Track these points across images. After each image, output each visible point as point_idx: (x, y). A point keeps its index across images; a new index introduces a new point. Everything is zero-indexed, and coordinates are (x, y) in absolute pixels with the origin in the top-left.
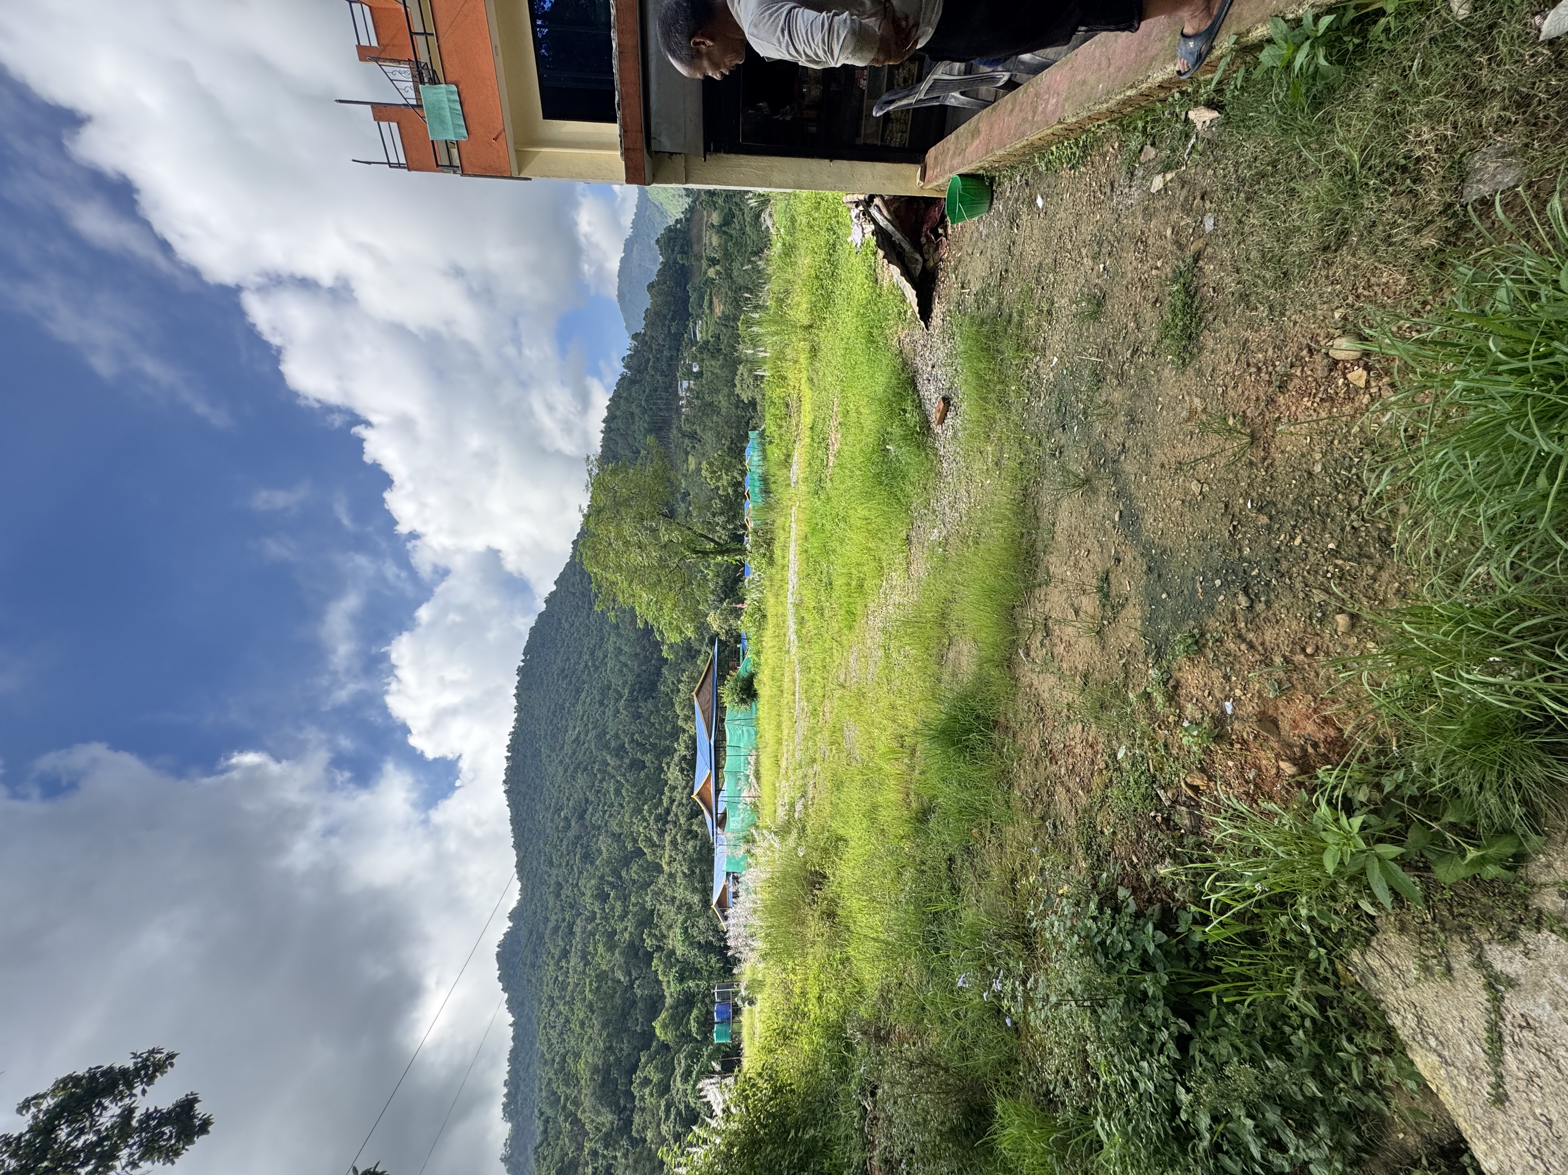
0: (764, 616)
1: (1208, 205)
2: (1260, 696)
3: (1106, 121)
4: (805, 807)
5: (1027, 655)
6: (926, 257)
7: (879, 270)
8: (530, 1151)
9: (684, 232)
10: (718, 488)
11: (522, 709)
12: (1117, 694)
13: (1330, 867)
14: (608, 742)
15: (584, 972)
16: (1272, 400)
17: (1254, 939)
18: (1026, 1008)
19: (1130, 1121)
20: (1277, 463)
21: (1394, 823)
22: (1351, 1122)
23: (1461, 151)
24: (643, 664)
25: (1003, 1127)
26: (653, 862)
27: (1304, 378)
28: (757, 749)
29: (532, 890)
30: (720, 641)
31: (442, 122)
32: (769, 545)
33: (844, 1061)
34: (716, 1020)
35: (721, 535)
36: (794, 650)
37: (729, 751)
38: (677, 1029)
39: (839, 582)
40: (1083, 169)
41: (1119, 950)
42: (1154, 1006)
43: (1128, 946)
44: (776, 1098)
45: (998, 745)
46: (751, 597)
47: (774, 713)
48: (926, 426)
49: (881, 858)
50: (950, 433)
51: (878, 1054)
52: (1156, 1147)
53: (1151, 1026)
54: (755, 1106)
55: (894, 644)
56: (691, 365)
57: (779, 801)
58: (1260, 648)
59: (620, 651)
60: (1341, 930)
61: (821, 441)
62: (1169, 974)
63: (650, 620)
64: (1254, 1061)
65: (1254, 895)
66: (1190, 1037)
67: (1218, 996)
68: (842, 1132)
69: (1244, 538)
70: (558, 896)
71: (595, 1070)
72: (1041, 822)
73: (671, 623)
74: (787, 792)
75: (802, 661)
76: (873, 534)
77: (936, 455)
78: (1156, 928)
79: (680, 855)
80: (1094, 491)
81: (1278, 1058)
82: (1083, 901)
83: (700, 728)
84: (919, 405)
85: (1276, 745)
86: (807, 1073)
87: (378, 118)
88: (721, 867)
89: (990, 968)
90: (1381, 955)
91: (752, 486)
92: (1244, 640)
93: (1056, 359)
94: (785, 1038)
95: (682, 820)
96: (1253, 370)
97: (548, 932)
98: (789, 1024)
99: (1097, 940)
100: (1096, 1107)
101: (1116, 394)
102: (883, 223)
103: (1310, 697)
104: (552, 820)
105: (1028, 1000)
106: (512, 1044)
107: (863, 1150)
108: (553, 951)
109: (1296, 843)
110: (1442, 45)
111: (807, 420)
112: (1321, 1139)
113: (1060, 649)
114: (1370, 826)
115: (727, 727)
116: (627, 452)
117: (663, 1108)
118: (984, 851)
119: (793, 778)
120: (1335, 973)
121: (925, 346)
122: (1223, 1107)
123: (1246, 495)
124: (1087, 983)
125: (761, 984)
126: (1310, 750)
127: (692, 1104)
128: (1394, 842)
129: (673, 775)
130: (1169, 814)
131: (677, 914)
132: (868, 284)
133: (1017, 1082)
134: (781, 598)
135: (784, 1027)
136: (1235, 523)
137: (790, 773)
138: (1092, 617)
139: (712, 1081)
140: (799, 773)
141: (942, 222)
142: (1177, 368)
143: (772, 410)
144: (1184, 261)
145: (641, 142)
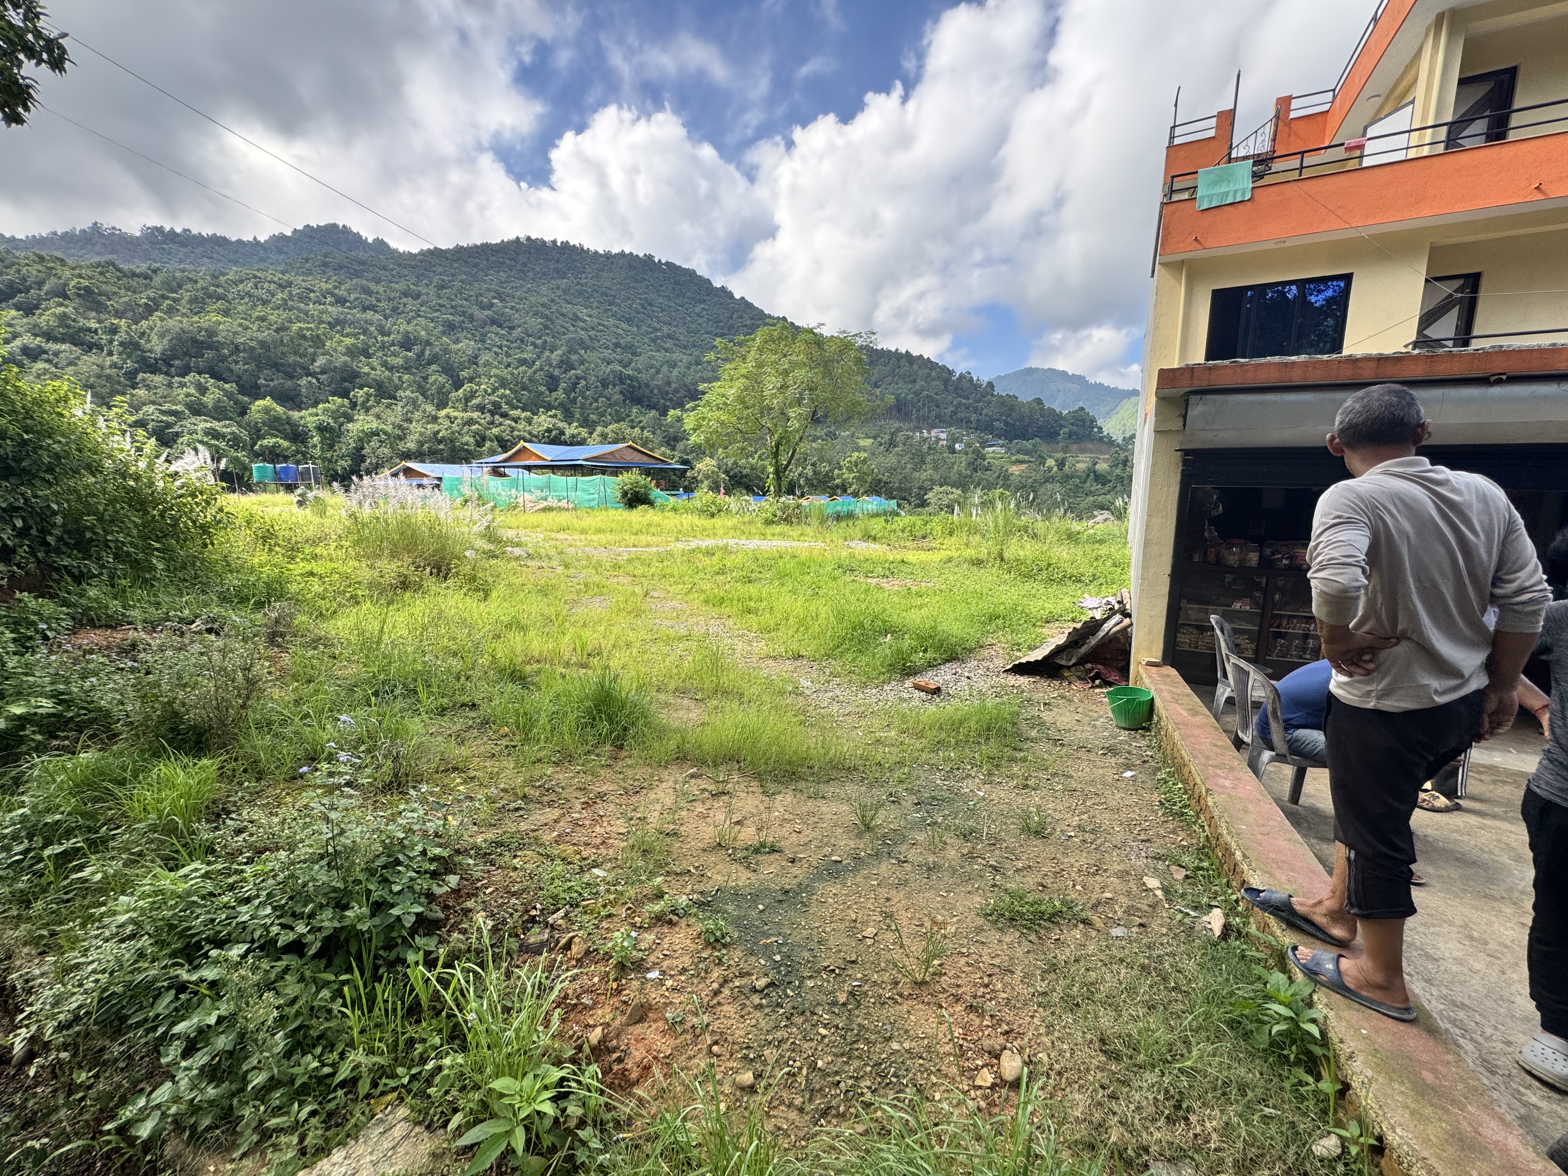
0: (713, 515)
1: (1135, 929)
2: (666, 1005)
3: (1208, 833)
4: (517, 559)
5: (692, 776)
6: (1073, 669)
7: (1057, 624)
8: (108, 257)
9: (1089, 435)
10: (840, 468)
11: (608, 259)
12: (659, 865)
13: (498, 1084)
14: (576, 352)
15: (321, 322)
16: (958, 1000)
17: (414, 1012)
18: (319, 787)
19: (203, 898)
20: (898, 1007)
21: (547, 1141)
22: (222, 1119)
23: (1196, 1156)
24: (659, 390)
25: (184, 768)
26: (448, 399)
27: (981, 1028)
28: (575, 509)
29: (410, 266)
30: (685, 471)
31: (1215, 183)
32: (785, 520)
33: (244, 600)
34: (278, 466)
35: (794, 473)
36: (680, 546)
37: (572, 480)
38: (264, 423)
39: (752, 590)
40: (1160, 813)
41: (391, 879)
42: (333, 918)
43: (396, 888)
44: (195, 527)
45: (597, 751)
46: (732, 502)
47: (614, 527)
48: (909, 672)
49: (469, 635)
50: (905, 695)
51: (255, 636)
52: (176, 927)
53: (311, 916)
54: (185, 505)
55: (694, 645)
56: (961, 441)
57: (522, 532)
58: (715, 1002)
59: (673, 365)
60: (429, 1097)
61: (890, 572)
62: (369, 931)
63: (706, 397)
64: (282, 1020)
65: (461, 1011)
66: (301, 955)
67: (348, 980)
68: (163, 598)
69: (823, 980)
70: (406, 295)
71: (211, 333)
72: (521, 795)
73: (704, 419)
74: (533, 539)
75: (670, 554)
76: (802, 622)
77: (884, 682)
78: (418, 915)
79: (457, 428)
80: (860, 835)
81: (286, 1045)
82: (441, 841)
83: (594, 449)
84: (931, 665)
85: (617, 1022)
86: (227, 562)
87: (1220, 115)
88: (448, 471)
89: (362, 748)
90: (407, 1137)
91: (842, 503)
92: (722, 986)
93: (982, 794)
94: (264, 539)
95: (495, 431)
96: (986, 980)
97: (364, 282)
98: (280, 542)
99: (401, 857)
100: (216, 862)
101: (953, 852)
102: (1106, 627)
103: (669, 1052)
104: (489, 290)
105: (330, 790)
106: (234, 239)
107: (145, 621)
108: (343, 288)
109: (519, 1050)
110: (1289, 1133)
111: (911, 556)
112: (201, 1090)
113: (700, 808)
114: (541, 1118)
115: (598, 478)
116: (876, 376)
117: (174, 408)
118: (485, 739)
119: (547, 545)
120: (383, 1093)
121: (988, 670)
122: (229, 993)
123: (865, 980)
124: (354, 849)
125: (322, 513)
126: (615, 1056)
127: (180, 440)
128: (528, 1142)
129: (544, 421)
130: (540, 923)
131: (393, 424)
132: (1044, 614)
133: (236, 781)
134: (732, 532)
135: (277, 537)
136: (837, 971)
137: (553, 543)
138: (735, 839)
139: (209, 461)
140: (553, 552)
141: (1107, 683)
142: (982, 909)
143: (919, 523)
144: (1082, 910)
145: (1198, 384)
